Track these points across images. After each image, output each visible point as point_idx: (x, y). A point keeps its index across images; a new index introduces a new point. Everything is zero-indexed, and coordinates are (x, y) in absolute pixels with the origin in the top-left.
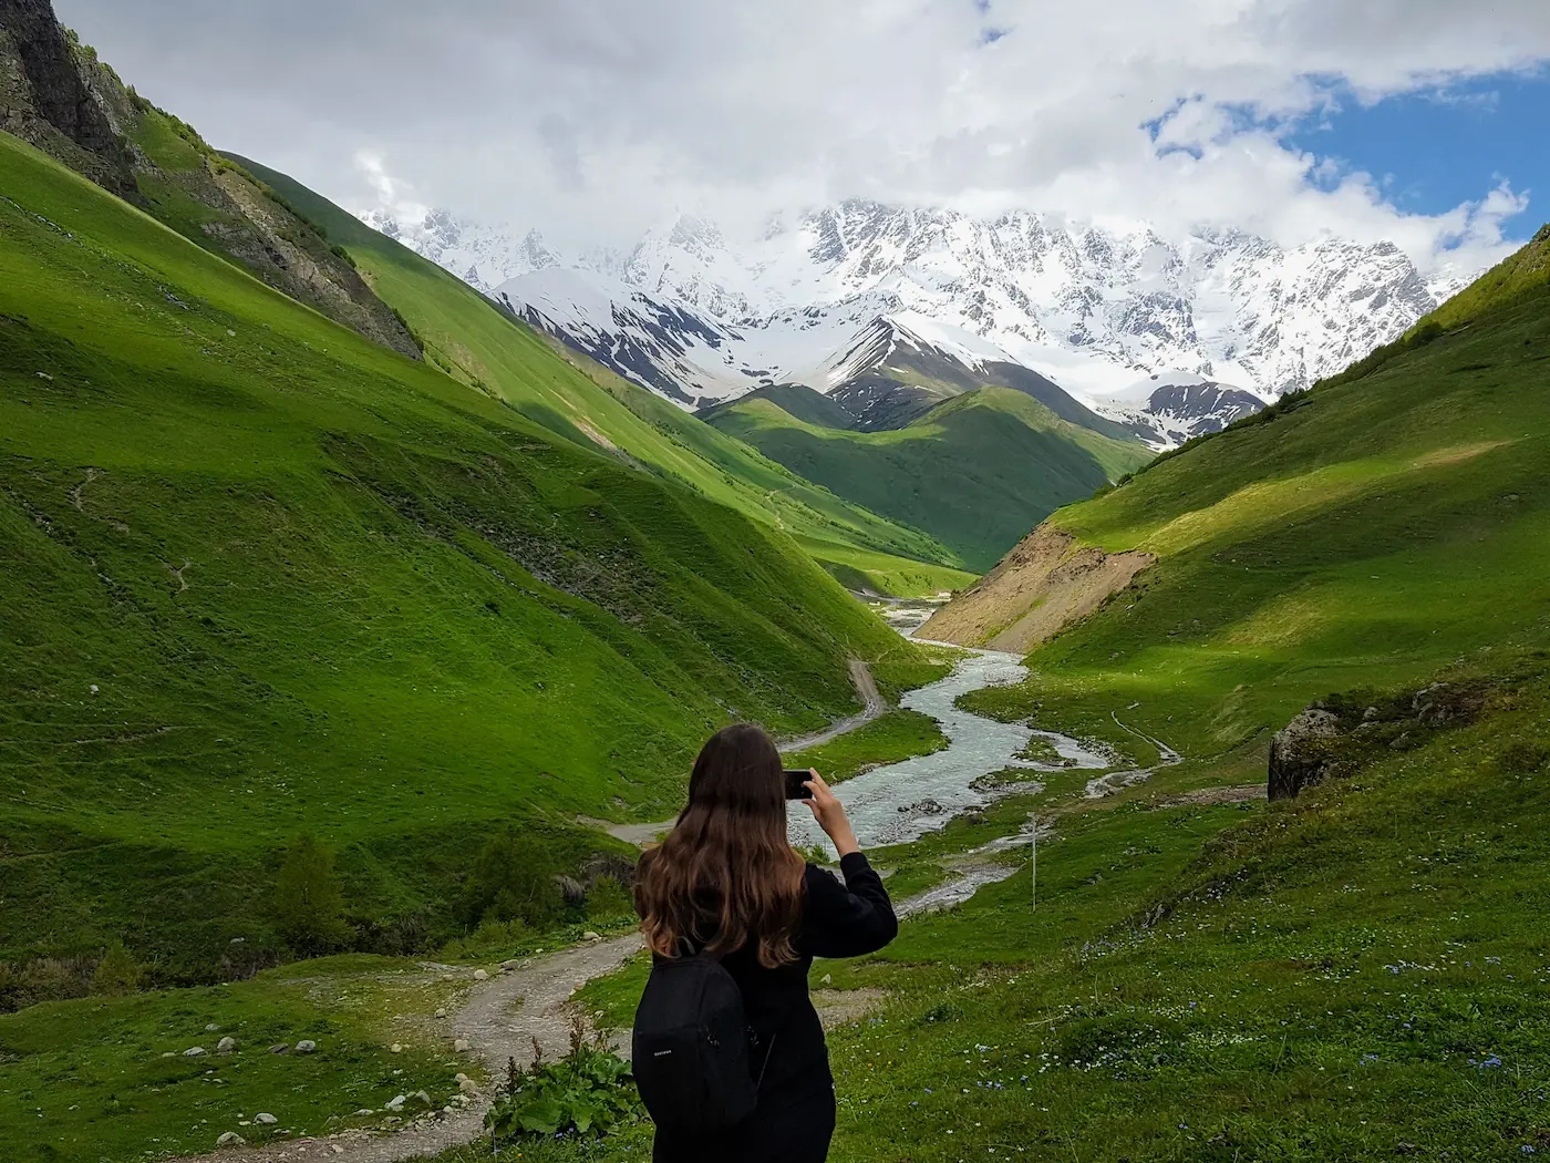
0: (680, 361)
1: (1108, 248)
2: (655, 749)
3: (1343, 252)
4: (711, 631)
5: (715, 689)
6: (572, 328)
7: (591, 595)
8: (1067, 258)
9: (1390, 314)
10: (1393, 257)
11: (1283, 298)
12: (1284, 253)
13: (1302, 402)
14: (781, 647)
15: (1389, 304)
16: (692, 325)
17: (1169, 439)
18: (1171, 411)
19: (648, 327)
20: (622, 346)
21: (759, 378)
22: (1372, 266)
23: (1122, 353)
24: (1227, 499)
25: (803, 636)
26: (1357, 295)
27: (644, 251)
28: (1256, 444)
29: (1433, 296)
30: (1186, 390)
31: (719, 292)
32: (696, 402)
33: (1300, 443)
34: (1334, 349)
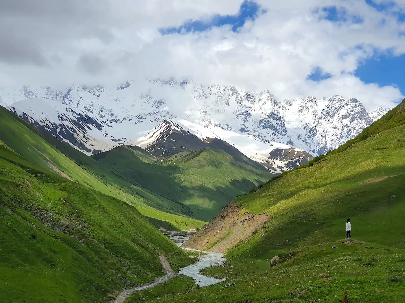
0: (86, 135)
1: (253, 97)
2: (94, 289)
3: (339, 101)
4: (110, 245)
5: (112, 267)
6: (41, 121)
7: (66, 232)
8: (238, 100)
9: (357, 124)
10: (357, 103)
11: (318, 117)
12: (317, 101)
13: (323, 159)
14: (135, 251)
15: (356, 120)
16: (91, 121)
17: (278, 169)
18: (278, 158)
19: (72, 121)
20: (61, 129)
21: (118, 142)
22: (349, 106)
23: (259, 136)
24: (297, 195)
25: (143, 247)
26: (345, 117)
27: (72, 92)
28: (307, 175)
29: (371, 118)
30: (283, 151)
31: (102, 108)
32: (92, 151)
33: (322, 175)
34: (337, 136)
